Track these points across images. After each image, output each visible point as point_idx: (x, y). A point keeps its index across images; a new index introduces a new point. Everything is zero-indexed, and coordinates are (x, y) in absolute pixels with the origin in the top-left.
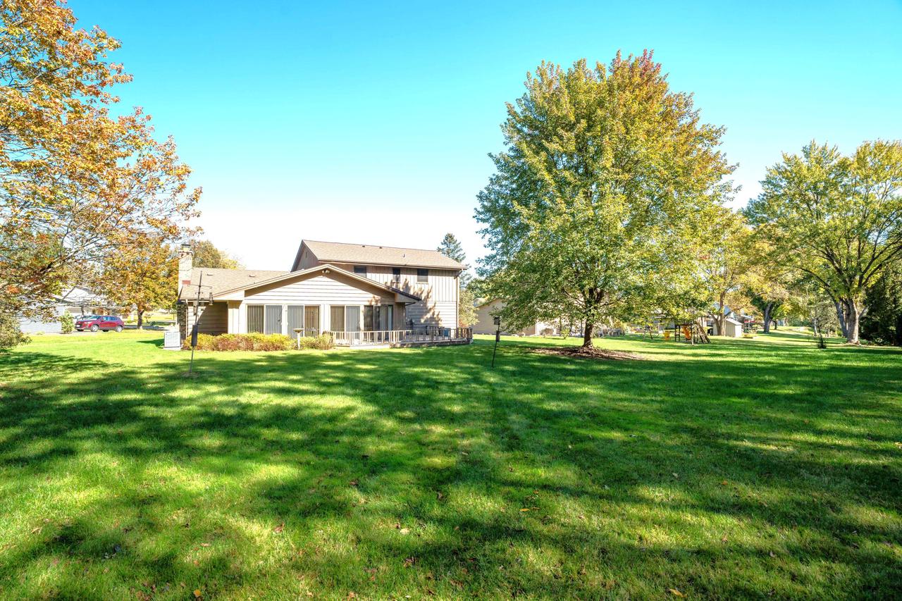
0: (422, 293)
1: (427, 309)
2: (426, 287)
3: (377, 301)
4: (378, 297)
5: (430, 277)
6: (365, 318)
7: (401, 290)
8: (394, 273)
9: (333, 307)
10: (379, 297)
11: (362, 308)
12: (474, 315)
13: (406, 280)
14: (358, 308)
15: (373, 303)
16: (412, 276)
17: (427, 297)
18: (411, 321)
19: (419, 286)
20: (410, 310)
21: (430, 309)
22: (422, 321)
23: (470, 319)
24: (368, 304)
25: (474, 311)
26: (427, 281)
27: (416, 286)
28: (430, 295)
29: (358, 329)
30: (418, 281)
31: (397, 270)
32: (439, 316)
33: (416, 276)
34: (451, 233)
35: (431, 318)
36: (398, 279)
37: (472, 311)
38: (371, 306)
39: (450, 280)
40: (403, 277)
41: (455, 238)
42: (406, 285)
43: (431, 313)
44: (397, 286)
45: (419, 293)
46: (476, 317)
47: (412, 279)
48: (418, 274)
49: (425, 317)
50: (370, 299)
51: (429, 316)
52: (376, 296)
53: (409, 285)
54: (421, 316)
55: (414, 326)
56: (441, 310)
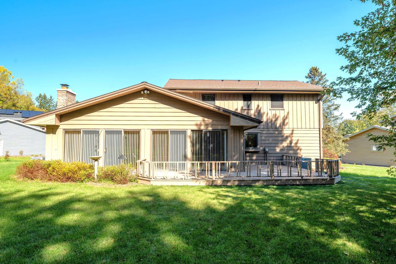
0: (277, 119)
1: (283, 136)
2: (281, 114)
3: (207, 125)
4: (208, 121)
5: (286, 103)
6: (193, 145)
7: (253, 116)
8: (244, 100)
9: (155, 132)
10: (210, 121)
11: (189, 133)
12: (343, 144)
13: (258, 106)
14: (184, 132)
15: (203, 127)
16: (265, 102)
17: (283, 123)
18: (264, 150)
19: (274, 112)
20: (263, 138)
21: (287, 137)
22: (278, 150)
23: (339, 149)
24: (195, 128)
25: (343, 141)
26: (283, 107)
27: (269, 112)
28: (286, 121)
29: (185, 157)
30: (272, 107)
31: (247, 97)
32: (298, 145)
33: (269, 103)
34: (315, 66)
35: (287, 146)
36: (249, 106)
37: (341, 140)
38: (200, 131)
39: (311, 105)
40: (254, 104)
41: (320, 71)
42: (259, 112)
43: (288, 141)
44: (248, 113)
45: (274, 120)
46: (346, 147)
47: (265, 106)
48: (272, 100)
49: (281, 146)
50: (199, 123)
51: (285, 144)
52: (206, 119)
53: (262, 111)
54: (276, 144)
55: (268, 155)
56: (300, 138)
